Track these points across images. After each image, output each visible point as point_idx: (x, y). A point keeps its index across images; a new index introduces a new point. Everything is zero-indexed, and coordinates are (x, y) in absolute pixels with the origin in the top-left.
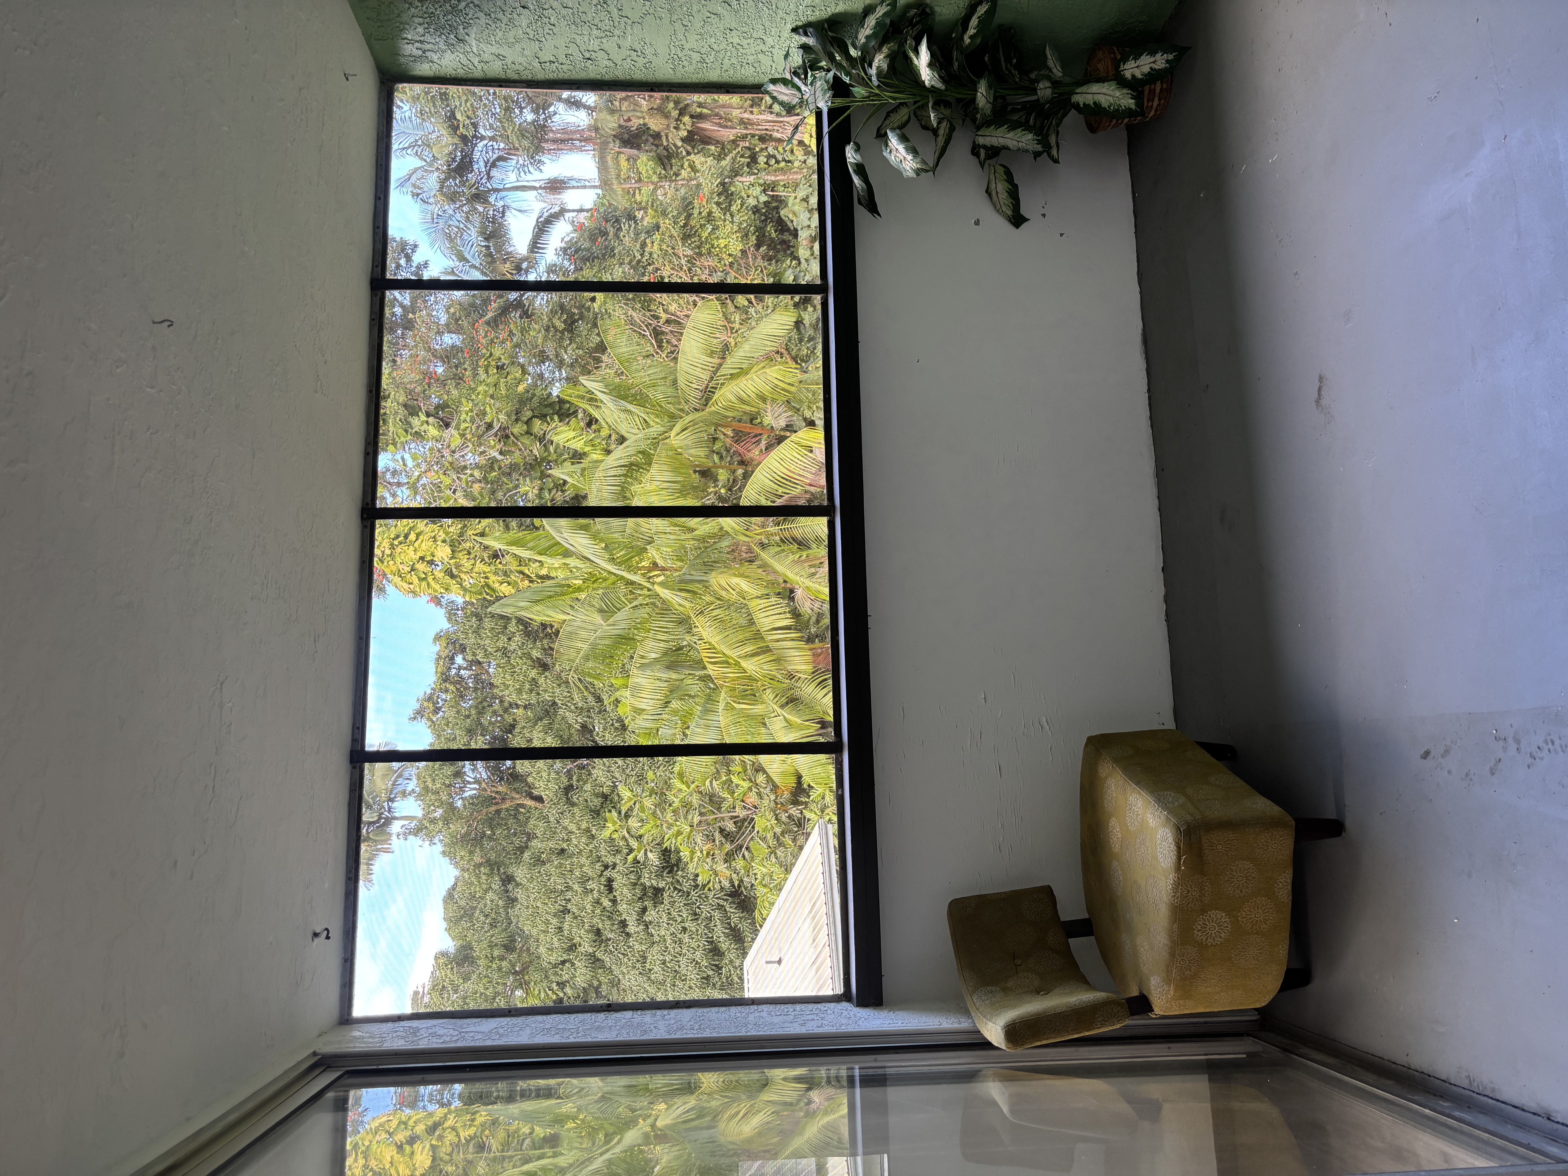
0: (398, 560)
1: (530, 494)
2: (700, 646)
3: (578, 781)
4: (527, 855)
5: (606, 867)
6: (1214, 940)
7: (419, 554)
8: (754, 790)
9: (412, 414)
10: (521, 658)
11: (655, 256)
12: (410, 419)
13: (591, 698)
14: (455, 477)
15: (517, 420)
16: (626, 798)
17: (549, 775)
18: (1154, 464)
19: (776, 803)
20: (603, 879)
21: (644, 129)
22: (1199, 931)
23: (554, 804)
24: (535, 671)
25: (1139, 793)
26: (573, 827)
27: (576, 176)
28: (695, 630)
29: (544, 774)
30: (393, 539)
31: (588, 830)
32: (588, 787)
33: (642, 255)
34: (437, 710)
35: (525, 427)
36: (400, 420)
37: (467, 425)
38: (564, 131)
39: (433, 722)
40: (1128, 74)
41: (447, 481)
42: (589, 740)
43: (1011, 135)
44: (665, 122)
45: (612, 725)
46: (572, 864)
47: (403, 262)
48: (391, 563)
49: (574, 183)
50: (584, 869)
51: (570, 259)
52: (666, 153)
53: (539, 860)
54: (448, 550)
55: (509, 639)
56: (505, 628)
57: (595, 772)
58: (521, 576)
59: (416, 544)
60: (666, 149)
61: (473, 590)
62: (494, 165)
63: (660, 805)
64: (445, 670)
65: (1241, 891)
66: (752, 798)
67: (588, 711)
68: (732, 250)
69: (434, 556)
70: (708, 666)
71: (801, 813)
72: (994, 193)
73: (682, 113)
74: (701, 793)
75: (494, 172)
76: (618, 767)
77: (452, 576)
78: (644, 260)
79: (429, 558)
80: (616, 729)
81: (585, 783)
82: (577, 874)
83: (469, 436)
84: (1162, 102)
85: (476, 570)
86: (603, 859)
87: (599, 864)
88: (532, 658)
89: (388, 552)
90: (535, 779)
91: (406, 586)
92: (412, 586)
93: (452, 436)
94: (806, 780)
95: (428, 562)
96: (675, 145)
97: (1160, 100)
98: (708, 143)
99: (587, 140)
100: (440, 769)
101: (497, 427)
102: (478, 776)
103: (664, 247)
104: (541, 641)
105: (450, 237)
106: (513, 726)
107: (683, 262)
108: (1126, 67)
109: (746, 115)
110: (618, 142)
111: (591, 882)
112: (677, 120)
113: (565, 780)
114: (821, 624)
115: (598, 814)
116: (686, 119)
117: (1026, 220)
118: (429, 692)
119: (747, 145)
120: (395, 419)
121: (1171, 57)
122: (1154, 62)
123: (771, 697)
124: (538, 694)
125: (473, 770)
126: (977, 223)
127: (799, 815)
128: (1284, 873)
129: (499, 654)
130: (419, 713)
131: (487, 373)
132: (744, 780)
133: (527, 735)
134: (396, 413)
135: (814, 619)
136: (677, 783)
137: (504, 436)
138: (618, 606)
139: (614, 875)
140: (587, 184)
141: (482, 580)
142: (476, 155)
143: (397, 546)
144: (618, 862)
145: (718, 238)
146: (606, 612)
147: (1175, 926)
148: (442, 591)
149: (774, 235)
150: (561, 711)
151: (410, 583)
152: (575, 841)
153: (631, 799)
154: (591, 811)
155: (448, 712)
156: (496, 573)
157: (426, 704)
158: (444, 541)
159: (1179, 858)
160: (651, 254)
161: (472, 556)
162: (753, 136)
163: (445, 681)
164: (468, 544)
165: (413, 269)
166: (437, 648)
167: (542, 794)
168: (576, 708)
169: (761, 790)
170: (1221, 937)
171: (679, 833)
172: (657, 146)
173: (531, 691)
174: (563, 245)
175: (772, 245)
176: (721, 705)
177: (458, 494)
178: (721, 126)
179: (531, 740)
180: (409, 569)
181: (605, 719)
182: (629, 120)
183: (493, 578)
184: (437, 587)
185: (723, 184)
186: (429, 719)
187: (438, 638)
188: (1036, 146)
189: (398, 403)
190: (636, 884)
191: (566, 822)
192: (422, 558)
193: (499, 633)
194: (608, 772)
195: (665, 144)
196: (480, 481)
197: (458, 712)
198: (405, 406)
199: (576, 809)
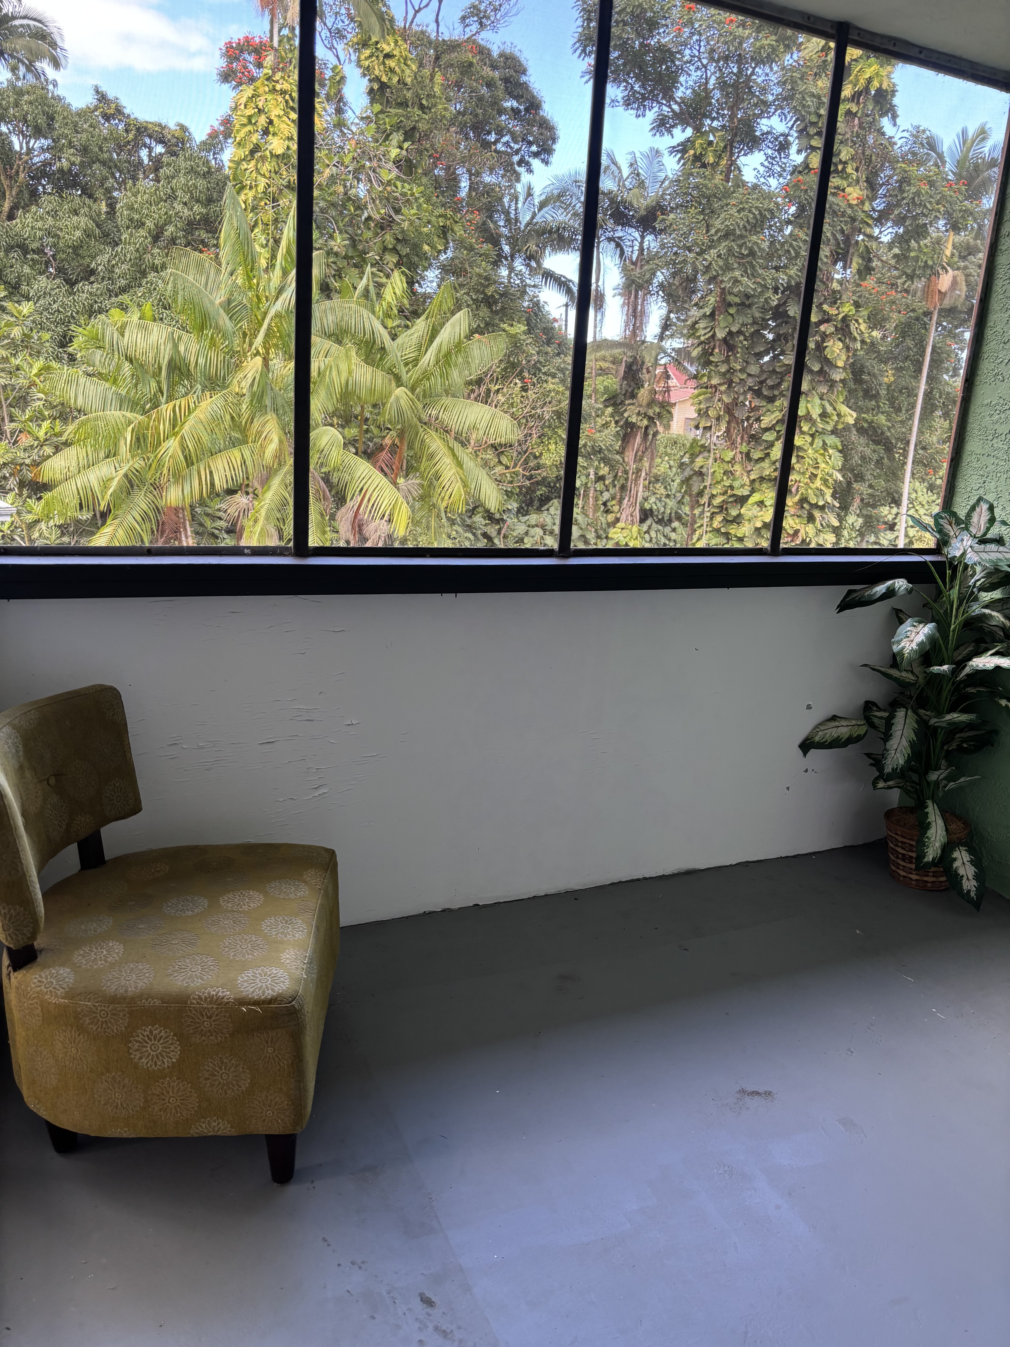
0: (269, 97)
1: (333, 243)
2: (192, 398)
3: (32, 260)
6: (137, 1050)
7: (276, 120)
8: (36, 443)
9: (406, 134)
10: (166, 213)
11: (545, 385)
12: (402, 131)
13: (123, 282)
14: (350, 168)
15: (397, 239)
16: (21, 308)
17: (40, 229)
18: (577, 888)
19: (21, 465)
21: (639, 385)
22: (151, 1032)
23: (7, 232)
24: (153, 227)
25: (309, 933)
27: (605, 319)
28: (208, 394)
29: (40, 224)
30: (290, 95)
32: (27, 270)
33: (545, 374)
34: (107, 118)
35: (390, 246)
36: (401, 121)
37: (400, 189)
38: (643, 312)
39: (93, 112)
40: (956, 854)
41: (347, 160)
42: (78, 276)
43: (905, 743)
44: (645, 402)
45: (96, 302)
47: (534, 148)
48: (267, 89)
49: (599, 317)
51: (529, 308)
52: (618, 402)
54: (280, 151)
55: (185, 204)
56: (198, 201)
57: (43, 278)
58: (252, 224)
59: (285, 118)
60: (622, 403)
61: (239, 172)
62: (618, 245)
63: (13, 343)
64: (150, 132)
65: (206, 1079)
66: (25, 441)
67: (109, 279)
68: (545, 455)
69: (273, 135)
70: (171, 405)
71: (10, 490)
72: (837, 724)
73: (651, 419)
74: (29, 388)
75: (613, 245)
76: (50, 304)
77: (252, 152)
78: (541, 375)
79: (271, 129)
80: (92, 306)
83: (389, 188)
84: (914, 883)
85: (259, 177)
88: (166, 225)
89: (278, 87)
90: (35, 214)
91: (243, 100)
92: (242, 107)
93: (389, 173)
94: (47, 495)
95: (267, 128)
96: (625, 410)
97: (917, 880)
98: (623, 440)
99: (634, 333)
100: (43, 112)
101: (397, 218)
102: (36, 153)
103: (553, 394)
104: (184, 236)
105: (563, 196)
106: (90, 196)
107: (538, 411)
108: (964, 853)
109: (643, 474)
110: (631, 360)
112: (645, 414)
113: (35, 245)
114: (205, 518)
116: (645, 422)
117: (805, 755)
118: (127, 111)
119: (620, 474)
120: (403, 116)
121: (972, 894)
122: (968, 879)
123: (137, 466)
124: (128, 228)
125: (42, 148)
126: (809, 707)
127: (8, 487)
128: (232, 1127)
129: (169, 191)
130: (102, 97)
131: (440, 216)
132: (46, 434)
133: (82, 211)
134: (408, 118)
135: (209, 511)
136: (38, 364)
137: (385, 225)
138: (235, 317)
140: (598, 329)
141: (249, 182)
142: (631, 230)
143: (284, 98)
145: (556, 443)
146: (229, 305)
147: (158, 1002)
148: (238, 139)
149: (538, 493)
150: (109, 249)
151: (245, 106)
153: (20, 314)
155: (105, 129)
156: (255, 198)
157: (113, 106)
158: (288, 148)
159: (257, 1003)
160: (546, 382)
161: (273, 175)
162: (627, 479)
163: (138, 129)
164: (285, 173)
165: (527, 158)
166: (172, 125)
167: (18, 220)
168: (113, 266)
169: (36, 451)
170: (141, 1058)
172: (625, 395)
173: (131, 220)
174: (542, 303)
175: (530, 490)
176: (128, 414)
177: (334, 169)
178: (637, 452)
179: (77, 215)
180: (260, 106)
181: (101, 295)
182: (648, 372)
183: (251, 194)
184: (242, 134)
185: (600, 451)
186: (96, 108)
187: (183, 128)
188: (890, 767)
189: (417, 121)
192: (271, 122)
193: (192, 194)
194: (45, 293)
195: (627, 402)
196: (346, 194)
197: (105, 139)
198: (414, 128)
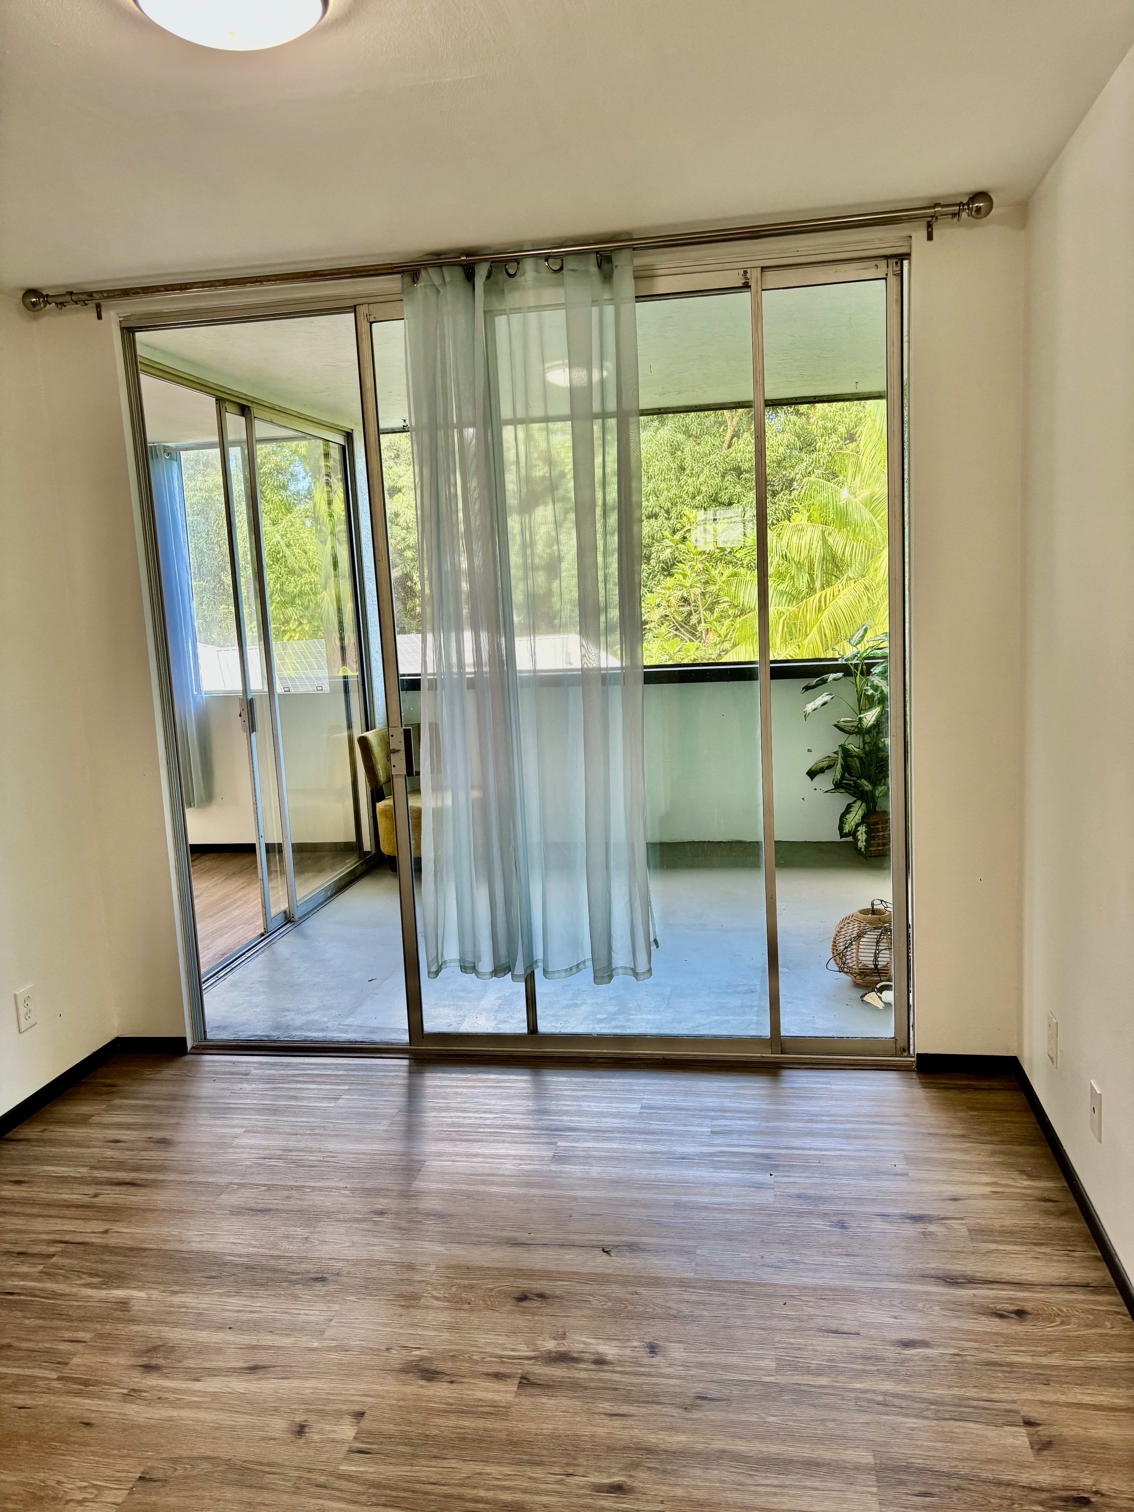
4: (681, 437)
5: (668, 512)
20: (657, 509)
26: (702, 479)
31: (699, 492)
40: (860, 828)
46: (670, 480)
50: (665, 492)
53: (676, 449)
81: (743, 486)
82: (662, 486)
86: (674, 508)
87: (670, 505)
111: (655, 498)
115: (714, 501)
117: (811, 778)
139: (661, 519)
144: (672, 522)
152: (690, 481)
154: (717, 494)
171: (685, 576)
190: (653, 538)
191: (706, 471)
199: (718, 480)
